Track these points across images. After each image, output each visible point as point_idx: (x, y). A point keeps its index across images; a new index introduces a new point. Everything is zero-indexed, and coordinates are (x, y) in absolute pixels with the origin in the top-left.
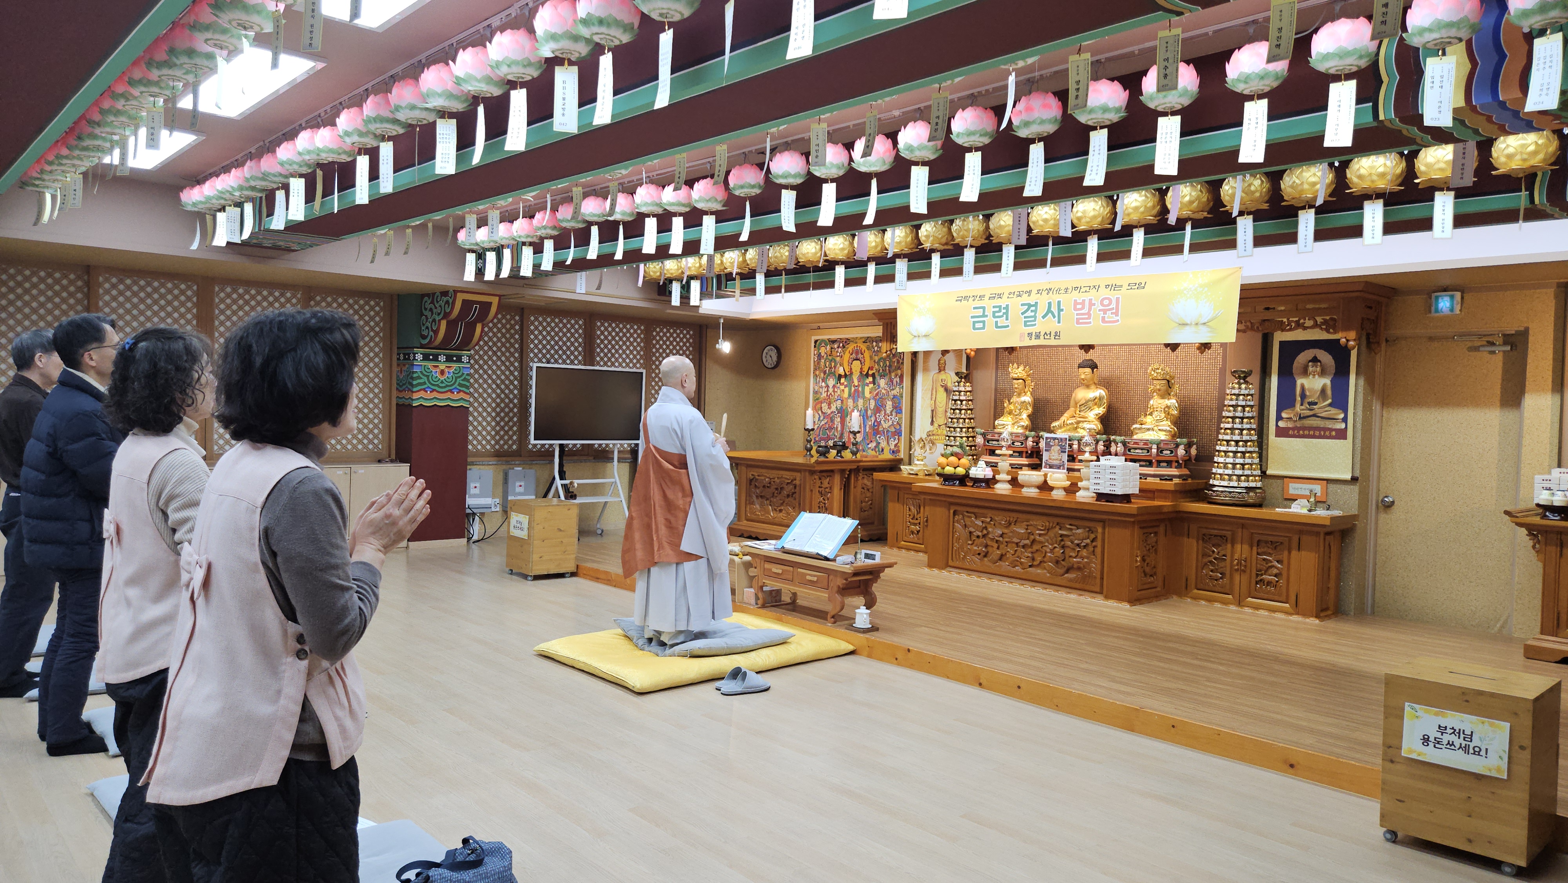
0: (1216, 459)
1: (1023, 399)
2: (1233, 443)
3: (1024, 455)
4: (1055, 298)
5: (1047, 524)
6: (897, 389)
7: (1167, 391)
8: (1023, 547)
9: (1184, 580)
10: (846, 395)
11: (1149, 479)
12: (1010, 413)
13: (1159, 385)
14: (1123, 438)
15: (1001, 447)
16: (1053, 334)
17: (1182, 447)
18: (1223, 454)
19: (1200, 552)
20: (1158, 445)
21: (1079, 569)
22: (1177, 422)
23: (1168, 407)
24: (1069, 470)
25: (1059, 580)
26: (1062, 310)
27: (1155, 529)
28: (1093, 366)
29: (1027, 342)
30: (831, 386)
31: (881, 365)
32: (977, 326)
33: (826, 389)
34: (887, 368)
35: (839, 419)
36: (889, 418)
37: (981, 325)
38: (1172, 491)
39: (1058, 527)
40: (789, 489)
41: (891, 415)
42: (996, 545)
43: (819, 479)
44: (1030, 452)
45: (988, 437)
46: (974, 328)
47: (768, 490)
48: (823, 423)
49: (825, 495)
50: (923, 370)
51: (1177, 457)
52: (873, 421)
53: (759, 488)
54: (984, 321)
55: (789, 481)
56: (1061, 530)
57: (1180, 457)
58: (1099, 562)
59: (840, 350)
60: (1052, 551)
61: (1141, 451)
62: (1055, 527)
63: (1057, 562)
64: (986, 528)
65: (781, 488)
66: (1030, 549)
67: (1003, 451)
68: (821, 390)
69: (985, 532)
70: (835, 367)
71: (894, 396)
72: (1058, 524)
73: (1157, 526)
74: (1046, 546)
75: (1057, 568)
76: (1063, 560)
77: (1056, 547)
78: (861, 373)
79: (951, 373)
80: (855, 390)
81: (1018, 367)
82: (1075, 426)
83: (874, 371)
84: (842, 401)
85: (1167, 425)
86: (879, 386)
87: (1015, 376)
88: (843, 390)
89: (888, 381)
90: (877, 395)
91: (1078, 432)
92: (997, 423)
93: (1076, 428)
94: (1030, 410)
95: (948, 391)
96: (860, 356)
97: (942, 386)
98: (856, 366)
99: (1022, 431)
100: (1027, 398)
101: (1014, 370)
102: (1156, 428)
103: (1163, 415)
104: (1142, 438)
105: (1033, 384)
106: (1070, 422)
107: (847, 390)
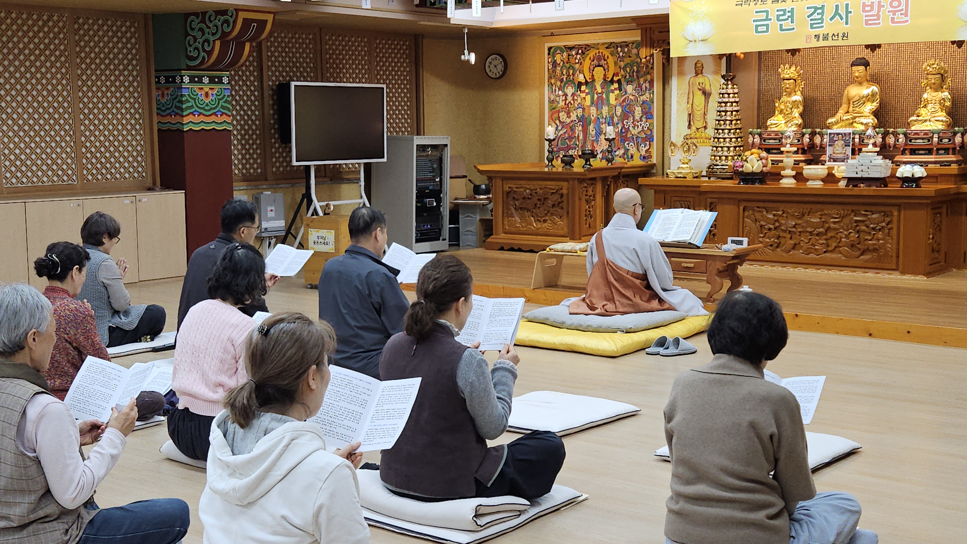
1: (794, 98)
3: (800, 151)
4: (843, 1)
5: (842, 212)
6: (647, 95)
7: (941, 83)
8: (818, 234)
10: (588, 103)
11: (932, 167)
12: (781, 112)
13: (933, 79)
15: (783, 145)
16: (842, 34)
17: (959, 135)
20: (939, 134)
21: (875, 250)
22: (950, 113)
23: (943, 99)
26: (851, 12)
27: (940, 211)
28: (867, 64)
29: (814, 44)
31: (628, 71)
32: (760, 29)
33: (564, 98)
34: (635, 74)
35: (580, 128)
36: (639, 124)
37: (764, 28)
38: (955, 175)
39: (853, 214)
40: (555, 199)
41: (641, 121)
42: (789, 236)
43: (586, 187)
44: (806, 148)
45: (764, 136)
46: (757, 32)
47: (529, 201)
48: (561, 132)
49: (590, 203)
50: (678, 74)
51: (955, 144)
52: (620, 128)
53: (518, 200)
54: (768, 25)
55: (555, 191)
56: (855, 216)
57: (957, 144)
58: (895, 242)
59: (579, 56)
60: (847, 237)
61: (921, 141)
62: (850, 214)
63: (852, 246)
64: (777, 221)
65: (544, 199)
66: (824, 237)
67: (788, 148)
68: (558, 98)
69: (777, 224)
70: (573, 75)
71: (644, 102)
72: (853, 211)
73: (941, 207)
74: (840, 232)
75: (853, 251)
76: (858, 244)
77: (851, 233)
78: (604, 79)
79: (709, 76)
80: (598, 97)
81: (790, 68)
82: (851, 121)
83: (620, 77)
84: (584, 109)
85: (942, 116)
86: (626, 92)
87: (787, 76)
88: (584, 98)
89: (636, 87)
90: (624, 101)
91: (854, 127)
92: (768, 123)
93: (852, 123)
94: (801, 108)
95: (706, 94)
96: (603, 62)
97: (700, 90)
98: (599, 73)
99: (796, 129)
100: (798, 97)
101: (786, 71)
102: (932, 119)
103: (938, 106)
104: (922, 129)
105: (803, 83)
106: (846, 118)
107: (588, 98)
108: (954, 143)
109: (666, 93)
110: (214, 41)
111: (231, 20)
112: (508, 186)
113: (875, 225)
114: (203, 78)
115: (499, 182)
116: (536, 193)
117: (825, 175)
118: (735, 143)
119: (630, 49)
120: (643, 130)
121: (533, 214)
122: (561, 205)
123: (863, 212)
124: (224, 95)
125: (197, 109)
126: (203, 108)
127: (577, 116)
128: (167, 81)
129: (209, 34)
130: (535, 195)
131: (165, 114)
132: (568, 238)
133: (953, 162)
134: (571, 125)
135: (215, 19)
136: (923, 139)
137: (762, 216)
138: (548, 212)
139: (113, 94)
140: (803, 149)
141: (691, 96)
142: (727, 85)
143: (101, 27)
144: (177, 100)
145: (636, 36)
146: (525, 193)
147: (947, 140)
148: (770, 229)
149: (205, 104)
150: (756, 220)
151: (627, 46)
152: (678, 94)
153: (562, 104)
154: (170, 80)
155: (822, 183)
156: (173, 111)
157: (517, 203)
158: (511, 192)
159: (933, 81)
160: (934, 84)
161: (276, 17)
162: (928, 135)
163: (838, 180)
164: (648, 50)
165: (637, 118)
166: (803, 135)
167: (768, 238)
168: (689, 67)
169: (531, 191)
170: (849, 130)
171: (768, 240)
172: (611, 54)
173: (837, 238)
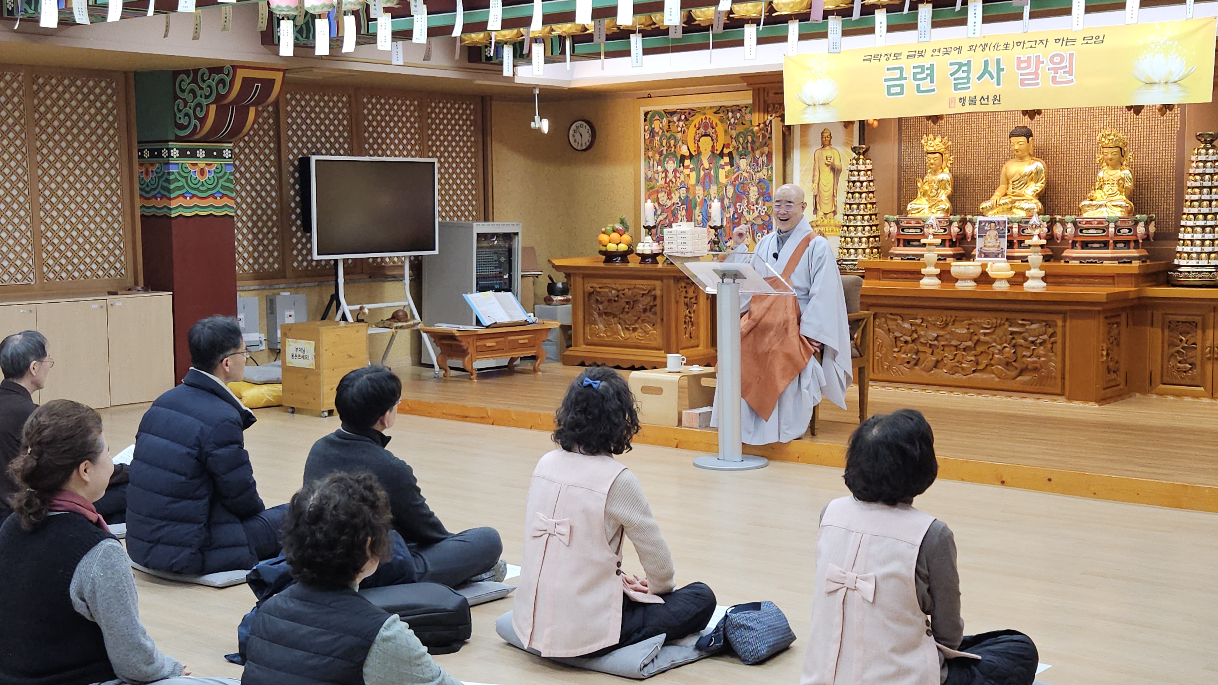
0: (1181, 236)
1: (940, 176)
2: (1201, 216)
3: (947, 243)
4: (992, 55)
5: (994, 321)
6: (765, 171)
7: (1120, 158)
8: (964, 350)
9: (1147, 374)
10: (693, 180)
11: (1106, 263)
12: (925, 194)
13: (1110, 153)
14: (1073, 217)
15: (924, 236)
16: (991, 98)
17: (1142, 224)
18: (1190, 229)
20: (1115, 222)
21: (1035, 369)
22: (1132, 196)
23: (1123, 179)
24: (1009, 258)
25: (1009, 384)
26: (1003, 70)
27: (1117, 320)
28: (1028, 134)
29: (958, 109)
30: (670, 169)
31: (741, 141)
32: (893, 90)
33: (664, 175)
34: (749, 145)
35: (684, 213)
36: (754, 208)
37: (898, 89)
38: (1135, 275)
39: (1007, 323)
40: (646, 301)
41: (757, 204)
42: (929, 351)
43: (685, 287)
44: (954, 240)
45: (902, 224)
46: (889, 94)
47: (616, 304)
48: (661, 218)
49: (691, 307)
50: (801, 146)
51: (1136, 236)
52: (732, 213)
53: (602, 303)
54: (903, 85)
55: (646, 292)
56: (1010, 326)
57: (1139, 235)
58: (1060, 359)
59: (681, 123)
60: (1001, 352)
61: (1095, 231)
62: (1004, 324)
63: (1008, 364)
64: (915, 331)
65: (634, 302)
66: (973, 352)
67: (930, 240)
68: (656, 176)
69: (915, 336)
70: (675, 147)
71: (760, 180)
72: (1007, 320)
73: (1119, 315)
74: (993, 346)
75: (1008, 370)
76: (1015, 361)
77: (1005, 347)
78: (713, 152)
79: (839, 149)
80: (705, 175)
81: (935, 139)
82: (1010, 206)
83: (731, 149)
84: (688, 189)
85: (1121, 199)
86: (738, 167)
87: (931, 149)
88: (688, 175)
89: (751, 162)
90: (736, 179)
91: (1013, 213)
92: (909, 207)
93: (1011, 208)
94: (949, 189)
95: (835, 171)
96: (710, 131)
97: (828, 165)
98: (706, 143)
99: (942, 215)
100: (945, 175)
101: (929, 142)
102: (1109, 204)
103: (1116, 188)
104: (1095, 216)
105: (951, 158)
106: (1004, 201)
107: (693, 175)
108: (1136, 234)
109: (787, 170)
110: (208, 105)
111: (228, 80)
112: (590, 285)
113: (1035, 338)
114: (198, 152)
115: (579, 280)
116: (623, 294)
117: (978, 275)
118: (869, 232)
119: (744, 114)
120: (759, 216)
121: (621, 321)
122: (653, 310)
123: (1020, 322)
124: (226, 173)
125: (190, 191)
126: (197, 189)
127: (680, 197)
128: (152, 156)
129: (201, 97)
130: (622, 296)
131: (148, 196)
132: (663, 352)
133: (1135, 258)
134: (673, 208)
135: (209, 79)
136: (1096, 229)
137: (897, 325)
138: (639, 318)
139: (83, 172)
140: (951, 240)
141: (817, 173)
142: (857, 160)
143: (66, 89)
144: (164, 179)
145: (746, 98)
146: (610, 294)
147: (1128, 231)
148: (906, 342)
149: (200, 184)
150: (889, 329)
151: (740, 110)
152: (801, 171)
153: (661, 182)
154: (156, 154)
155: (975, 284)
156: (159, 193)
157: (601, 307)
158: (593, 292)
159: (1110, 156)
160: (1111, 160)
161: (287, 75)
162: (1102, 225)
163: (991, 281)
164: (762, 115)
165: (753, 200)
166: (951, 223)
167: (904, 353)
168: (815, 138)
169: (618, 291)
170: (1005, 217)
171: (904, 356)
172: (719, 120)
173: (988, 354)
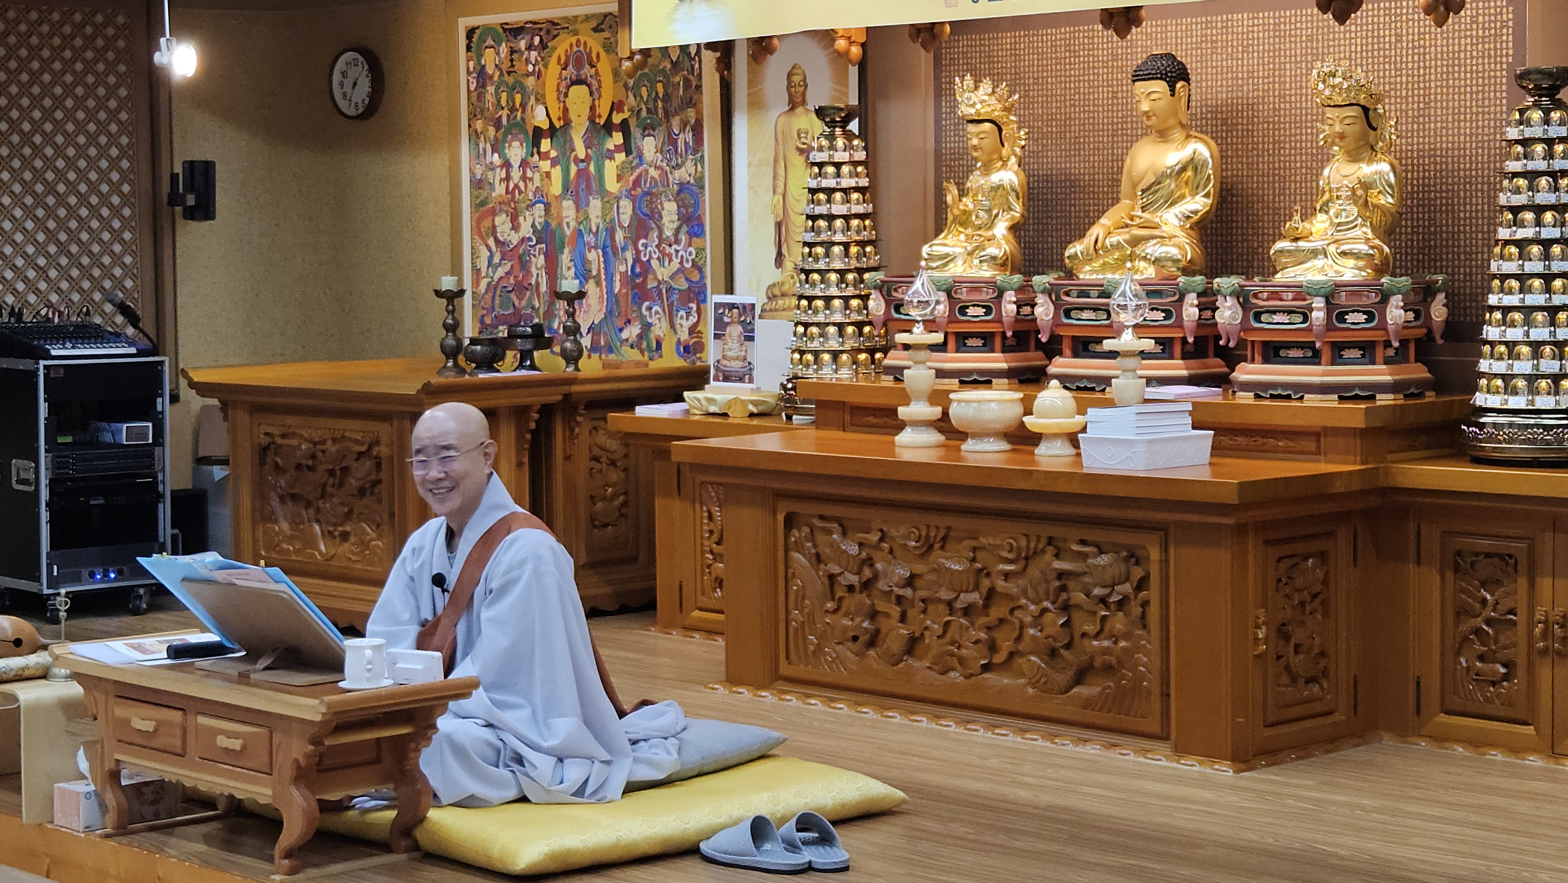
1: (998, 177)
5: (1023, 542)
7: (1364, 137)
8: (965, 611)
9: (1412, 687)
10: (556, 186)
11: (1311, 399)
12: (964, 221)
17: (1401, 300)
19: (1449, 604)
20: (1329, 299)
22: (1388, 230)
25: (1053, 705)
27: (1321, 545)
28: (1174, 75)
30: (516, 163)
31: (645, 95)
34: (660, 104)
35: (542, 261)
39: (1051, 550)
45: (898, 294)
53: (284, 472)
56: (1057, 556)
57: (1390, 329)
58: (1157, 645)
60: (1037, 621)
61: (1284, 318)
62: (1043, 551)
63: (1052, 652)
64: (868, 562)
67: (917, 335)
69: (868, 573)
70: (524, 108)
71: (682, 187)
72: (1050, 541)
73: (1330, 535)
74: (1020, 607)
75: (1053, 668)
76: (1068, 646)
77: (1044, 611)
78: (592, 121)
82: (1128, 251)
84: (547, 207)
85: (1363, 238)
86: (640, 156)
87: (974, 112)
88: (547, 174)
89: (664, 144)
90: (636, 183)
91: (1131, 270)
92: (923, 256)
93: (1129, 258)
94: (1018, 209)
96: (587, 72)
97: (799, 151)
98: (579, 101)
100: (1009, 175)
101: (968, 93)
102: (1332, 249)
103: (1354, 209)
105: (1022, 134)
106: (1114, 240)
107: (556, 174)
108: (1383, 326)
113: (1107, 591)
117: (1013, 424)
120: (682, 269)
123: (1076, 548)
127: (533, 225)
133: (1383, 388)
136: (1289, 312)
137: (831, 545)
138: (351, 510)
141: (781, 171)
147: (1364, 317)
152: (750, 163)
159: (1343, 128)
160: (1346, 137)
162: (1307, 302)
165: (668, 232)
166: (1002, 292)
167: (847, 615)
172: (603, 46)
173: (1013, 624)
